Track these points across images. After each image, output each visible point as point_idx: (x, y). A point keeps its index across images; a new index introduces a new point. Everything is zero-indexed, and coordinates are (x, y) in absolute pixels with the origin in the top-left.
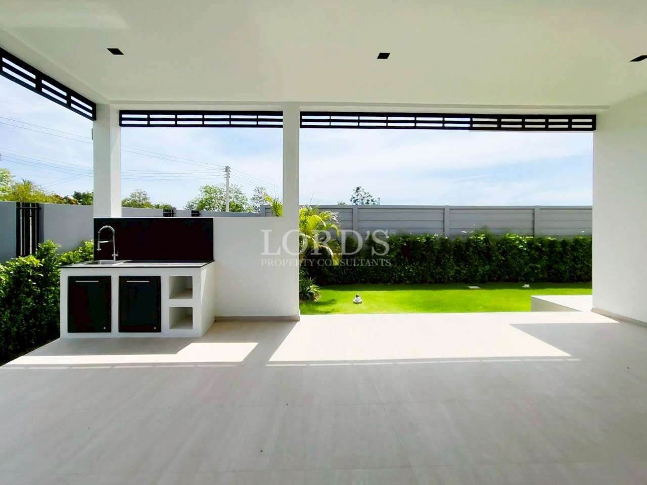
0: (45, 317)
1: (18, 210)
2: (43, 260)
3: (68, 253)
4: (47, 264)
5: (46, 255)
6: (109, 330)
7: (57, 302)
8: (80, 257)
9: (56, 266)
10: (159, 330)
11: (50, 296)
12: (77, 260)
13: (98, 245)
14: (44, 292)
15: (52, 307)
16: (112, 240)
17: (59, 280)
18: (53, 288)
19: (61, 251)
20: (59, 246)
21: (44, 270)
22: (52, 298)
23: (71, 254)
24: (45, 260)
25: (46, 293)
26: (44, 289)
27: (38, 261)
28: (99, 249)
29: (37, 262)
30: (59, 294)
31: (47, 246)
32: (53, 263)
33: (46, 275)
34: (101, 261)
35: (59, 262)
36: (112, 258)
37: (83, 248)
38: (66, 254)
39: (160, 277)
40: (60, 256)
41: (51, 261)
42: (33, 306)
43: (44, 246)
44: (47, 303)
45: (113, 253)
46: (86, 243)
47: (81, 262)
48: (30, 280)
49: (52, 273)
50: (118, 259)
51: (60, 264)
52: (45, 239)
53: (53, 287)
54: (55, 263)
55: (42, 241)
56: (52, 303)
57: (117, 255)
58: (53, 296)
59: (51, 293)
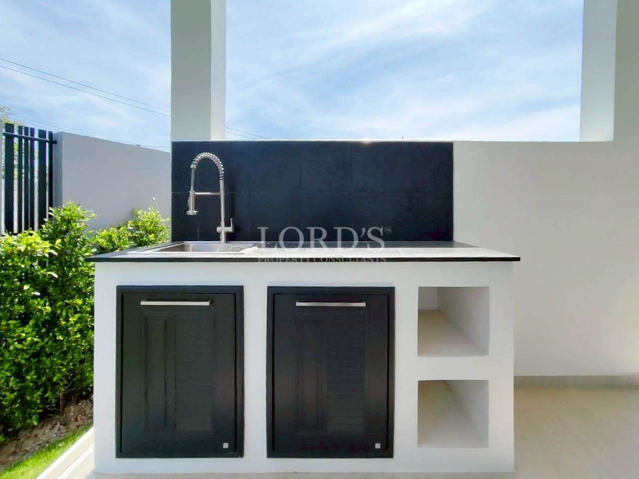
0: (61, 364)
1: (9, 139)
2: (59, 241)
3: (108, 231)
4: (69, 252)
5: (67, 231)
6: (237, 450)
7: (87, 329)
8: (130, 239)
9: (87, 254)
10: (387, 451)
11: (72, 320)
12: (124, 243)
13: (191, 201)
14: (59, 311)
15: (76, 341)
16: (219, 191)
17: (91, 284)
18: (79, 302)
19: (96, 226)
20: (93, 215)
21: (61, 264)
22: (76, 322)
23: (113, 232)
24: (63, 243)
25: (64, 314)
26: (60, 303)
27: (47, 244)
28: (192, 212)
29: (43, 248)
30: (92, 313)
31: (68, 213)
32: (80, 250)
33: (64, 275)
34: (191, 244)
35: (92, 248)
36: (216, 237)
37: (134, 223)
38: (105, 233)
39: (393, 289)
40: (94, 235)
41: (75, 246)
42: (33, 344)
43: (62, 214)
44: (67, 334)
45: (219, 225)
46: (140, 213)
47: (133, 248)
48: (26, 287)
49: (77, 270)
50: (230, 237)
51: (94, 250)
52: (64, 200)
53: (79, 298)
54: (84, 249)
55: (59, 204)
56: (76, 333)
57: (230, 229)
58: (80, 318)
59: (76, 312)
